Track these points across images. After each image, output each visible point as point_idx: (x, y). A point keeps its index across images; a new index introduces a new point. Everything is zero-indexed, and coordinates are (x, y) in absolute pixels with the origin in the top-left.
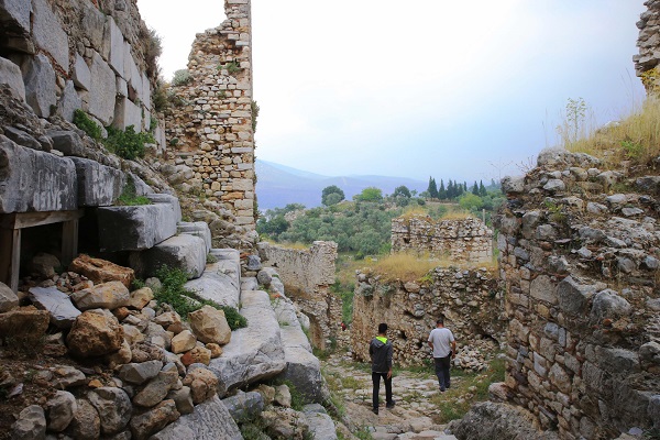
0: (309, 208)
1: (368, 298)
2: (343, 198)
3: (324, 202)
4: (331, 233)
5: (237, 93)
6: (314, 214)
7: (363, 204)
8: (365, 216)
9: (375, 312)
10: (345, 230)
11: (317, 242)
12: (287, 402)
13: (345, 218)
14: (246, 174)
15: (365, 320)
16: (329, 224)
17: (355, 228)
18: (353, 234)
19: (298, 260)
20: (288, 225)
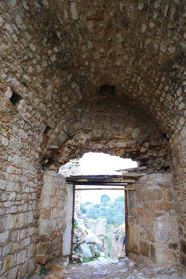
0: (95, 204)
1: (117, 239)
2: (109, 200)
3: (101, 201)
4: (104, 215)
5: (77, 172)
6: (97, 206)
7: (118, 202)
8: (119, 208)
9: (119, 244)
10: (110, 214)
11: (99, 219)
12: (96, 248)
13: (110, 209)
14: (79, 196)
15: (116, 248)
16: (104, 211)
17: (115, 213)
18: (114, 215)
19: (92, 225)
20: (86, 211)
